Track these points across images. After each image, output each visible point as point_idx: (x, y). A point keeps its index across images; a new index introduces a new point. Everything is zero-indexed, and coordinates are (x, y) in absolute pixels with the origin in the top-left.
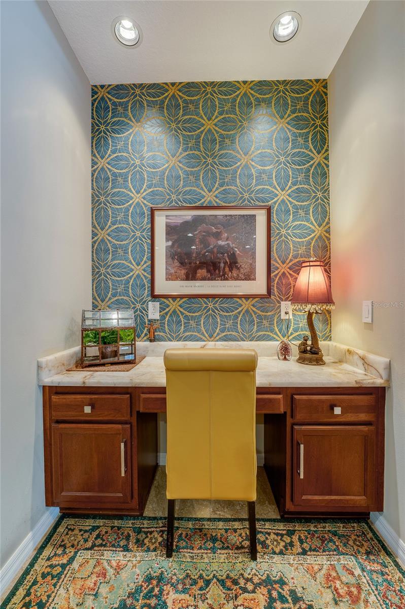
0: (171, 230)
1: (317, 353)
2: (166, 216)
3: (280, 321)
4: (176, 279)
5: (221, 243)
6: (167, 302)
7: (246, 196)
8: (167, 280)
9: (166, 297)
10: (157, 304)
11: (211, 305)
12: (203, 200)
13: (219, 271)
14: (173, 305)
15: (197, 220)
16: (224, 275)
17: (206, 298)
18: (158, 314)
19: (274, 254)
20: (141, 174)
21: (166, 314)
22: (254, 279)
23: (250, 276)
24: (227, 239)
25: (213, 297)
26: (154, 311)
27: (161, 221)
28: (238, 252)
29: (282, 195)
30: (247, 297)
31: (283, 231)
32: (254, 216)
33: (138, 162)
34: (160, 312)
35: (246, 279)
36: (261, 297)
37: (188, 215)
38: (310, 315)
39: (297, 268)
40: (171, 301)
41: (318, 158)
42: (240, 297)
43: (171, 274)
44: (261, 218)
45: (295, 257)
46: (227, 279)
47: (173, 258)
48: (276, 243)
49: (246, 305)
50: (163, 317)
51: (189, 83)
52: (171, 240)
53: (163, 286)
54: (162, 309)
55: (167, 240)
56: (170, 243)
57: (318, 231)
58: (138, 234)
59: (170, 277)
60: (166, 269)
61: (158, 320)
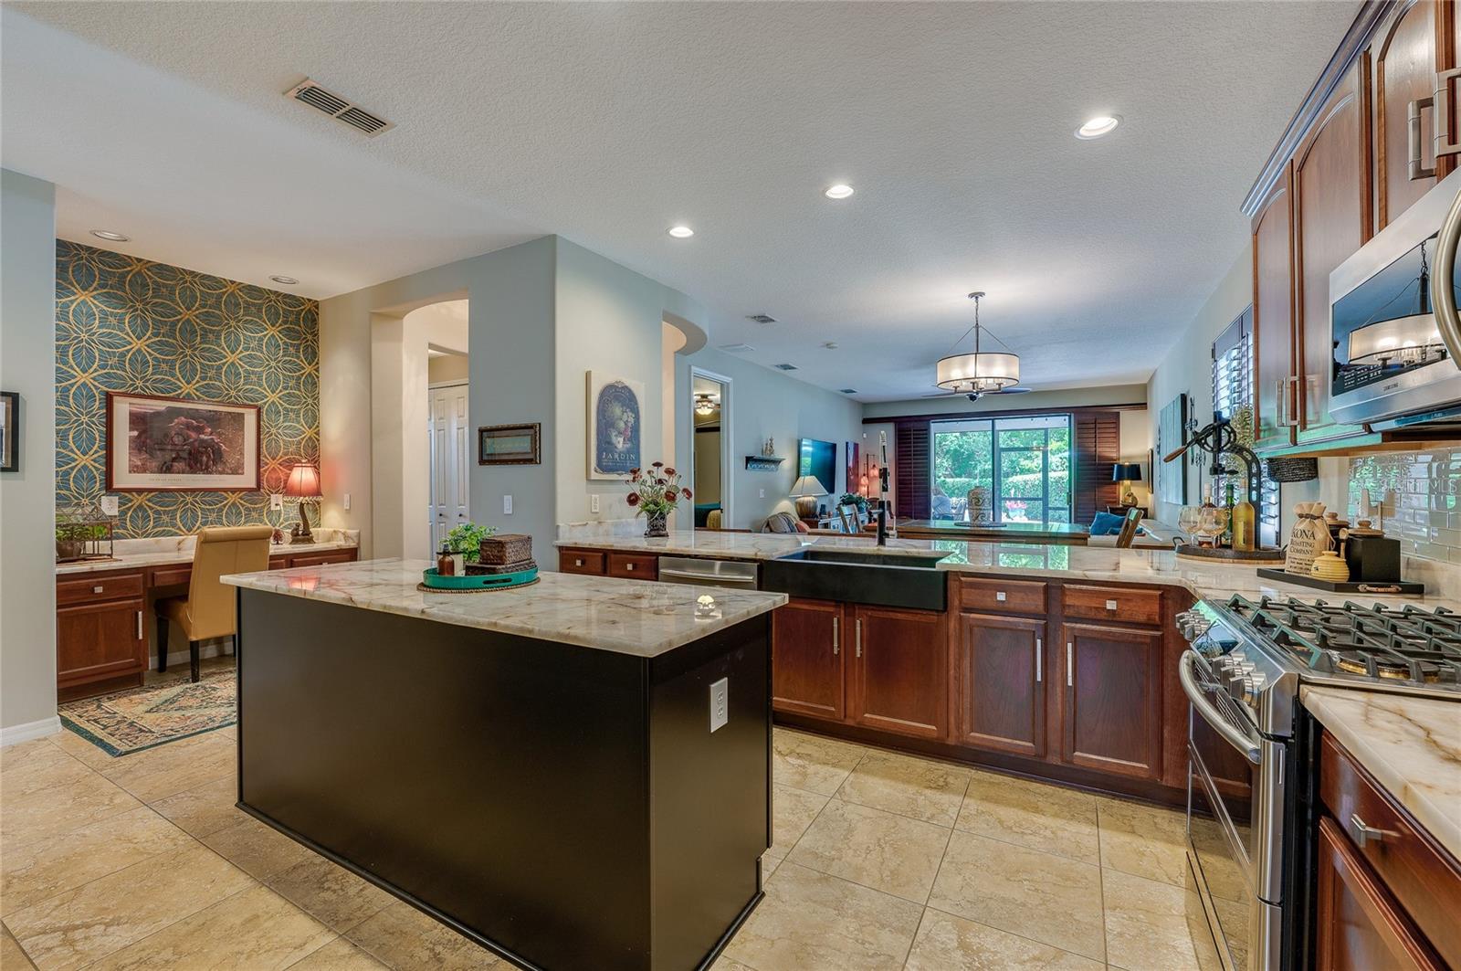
0: (137, 420)
1: (308, 535)
2: (130, 404)
3: (270, 512)
4: (144, 471)
5: (202, 436)
6: (130, 496)
7: (233, 393)
8: (130, 472)
9: (129, 491)
10: (115, 499)
11: (189, 499)
12: (180, 391)
13: (202, 466)
14: (138, 500)
15: (173, 413)
16: (207, 468)
17: (184, 492)
18: (117, 509)
19: (264, 450)
20: (89, 352)
21: (129, 509)
22: (243, 474)
23: (237, 470)
24: (211, 434)
25: (193, 491)
26: (109, 506)
27: (123, 408)
28: (224, 447)
29: (273, 397)
30: (234, 491)
31: (273, 430)
32: (243, 414)
33: (84, 336)
34: (119, 507)
35: (233, 474)
36: (250, 490)
37: (161, 406)
38: (302, 505)
39: (290, 464)
40: (136, 496)
41: (308, 369)
42: (226, 490)
43: (137, 466)
44: (250, 418)
45: (286, 454)
46: (210, 473)
47: (140, 450)
48: (266, 441)
49: (232, 498)
50: (123, 513)
51: (161, 264)
52: (137, 430)
53: (124, 478)
54: (121, 504)
55: (131, 429)
56: (136, 433)
57: (309, 433)
58: (84, 419)
59: (134, 469)
60: (130, 460)
61: (115, 516)
